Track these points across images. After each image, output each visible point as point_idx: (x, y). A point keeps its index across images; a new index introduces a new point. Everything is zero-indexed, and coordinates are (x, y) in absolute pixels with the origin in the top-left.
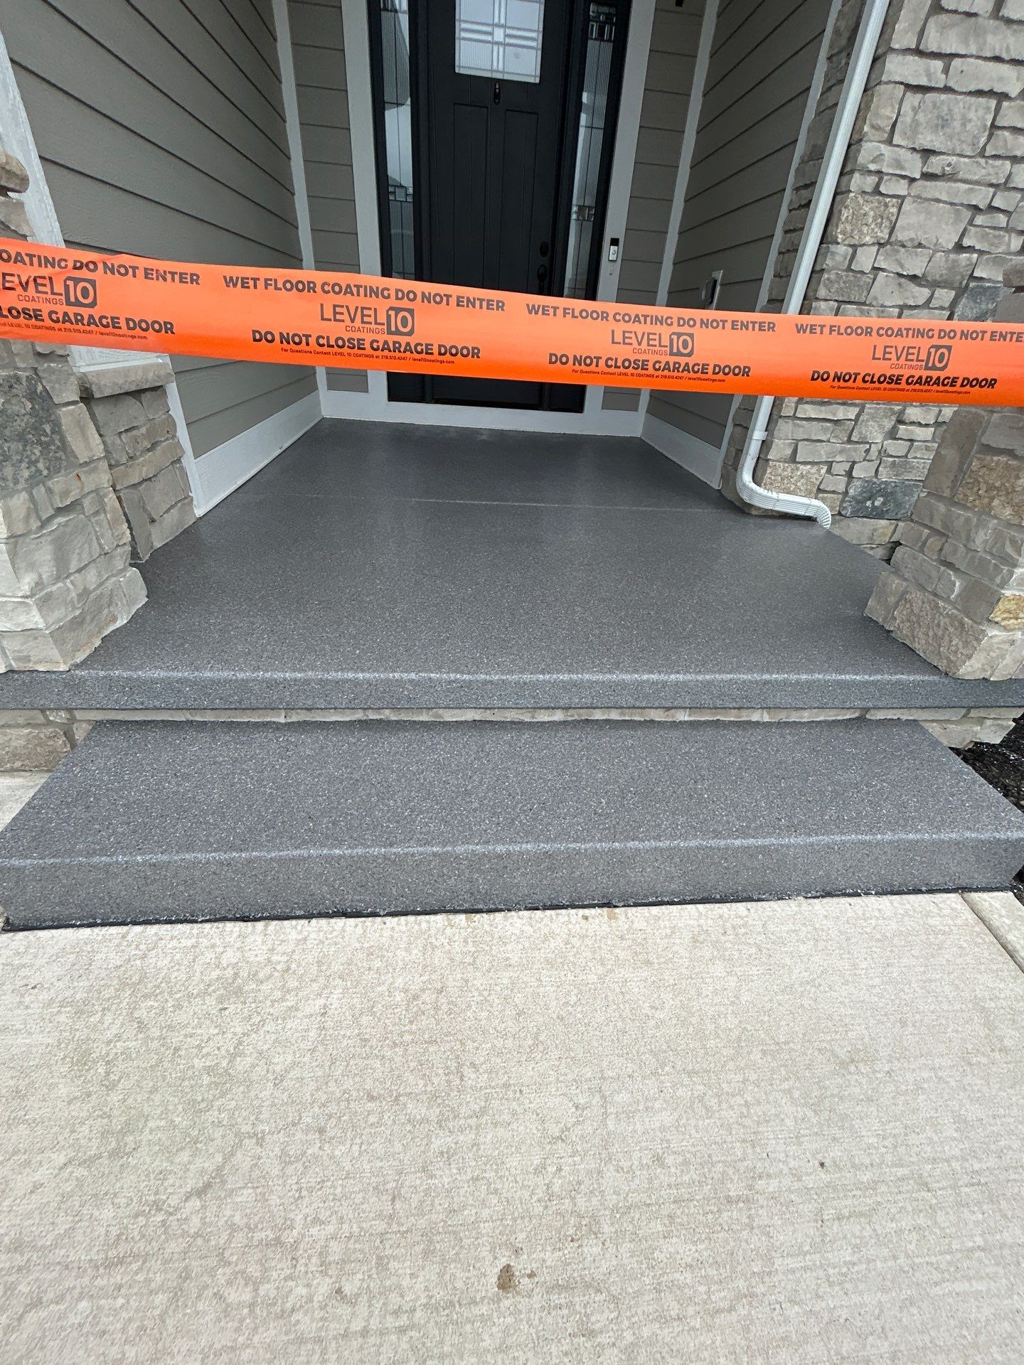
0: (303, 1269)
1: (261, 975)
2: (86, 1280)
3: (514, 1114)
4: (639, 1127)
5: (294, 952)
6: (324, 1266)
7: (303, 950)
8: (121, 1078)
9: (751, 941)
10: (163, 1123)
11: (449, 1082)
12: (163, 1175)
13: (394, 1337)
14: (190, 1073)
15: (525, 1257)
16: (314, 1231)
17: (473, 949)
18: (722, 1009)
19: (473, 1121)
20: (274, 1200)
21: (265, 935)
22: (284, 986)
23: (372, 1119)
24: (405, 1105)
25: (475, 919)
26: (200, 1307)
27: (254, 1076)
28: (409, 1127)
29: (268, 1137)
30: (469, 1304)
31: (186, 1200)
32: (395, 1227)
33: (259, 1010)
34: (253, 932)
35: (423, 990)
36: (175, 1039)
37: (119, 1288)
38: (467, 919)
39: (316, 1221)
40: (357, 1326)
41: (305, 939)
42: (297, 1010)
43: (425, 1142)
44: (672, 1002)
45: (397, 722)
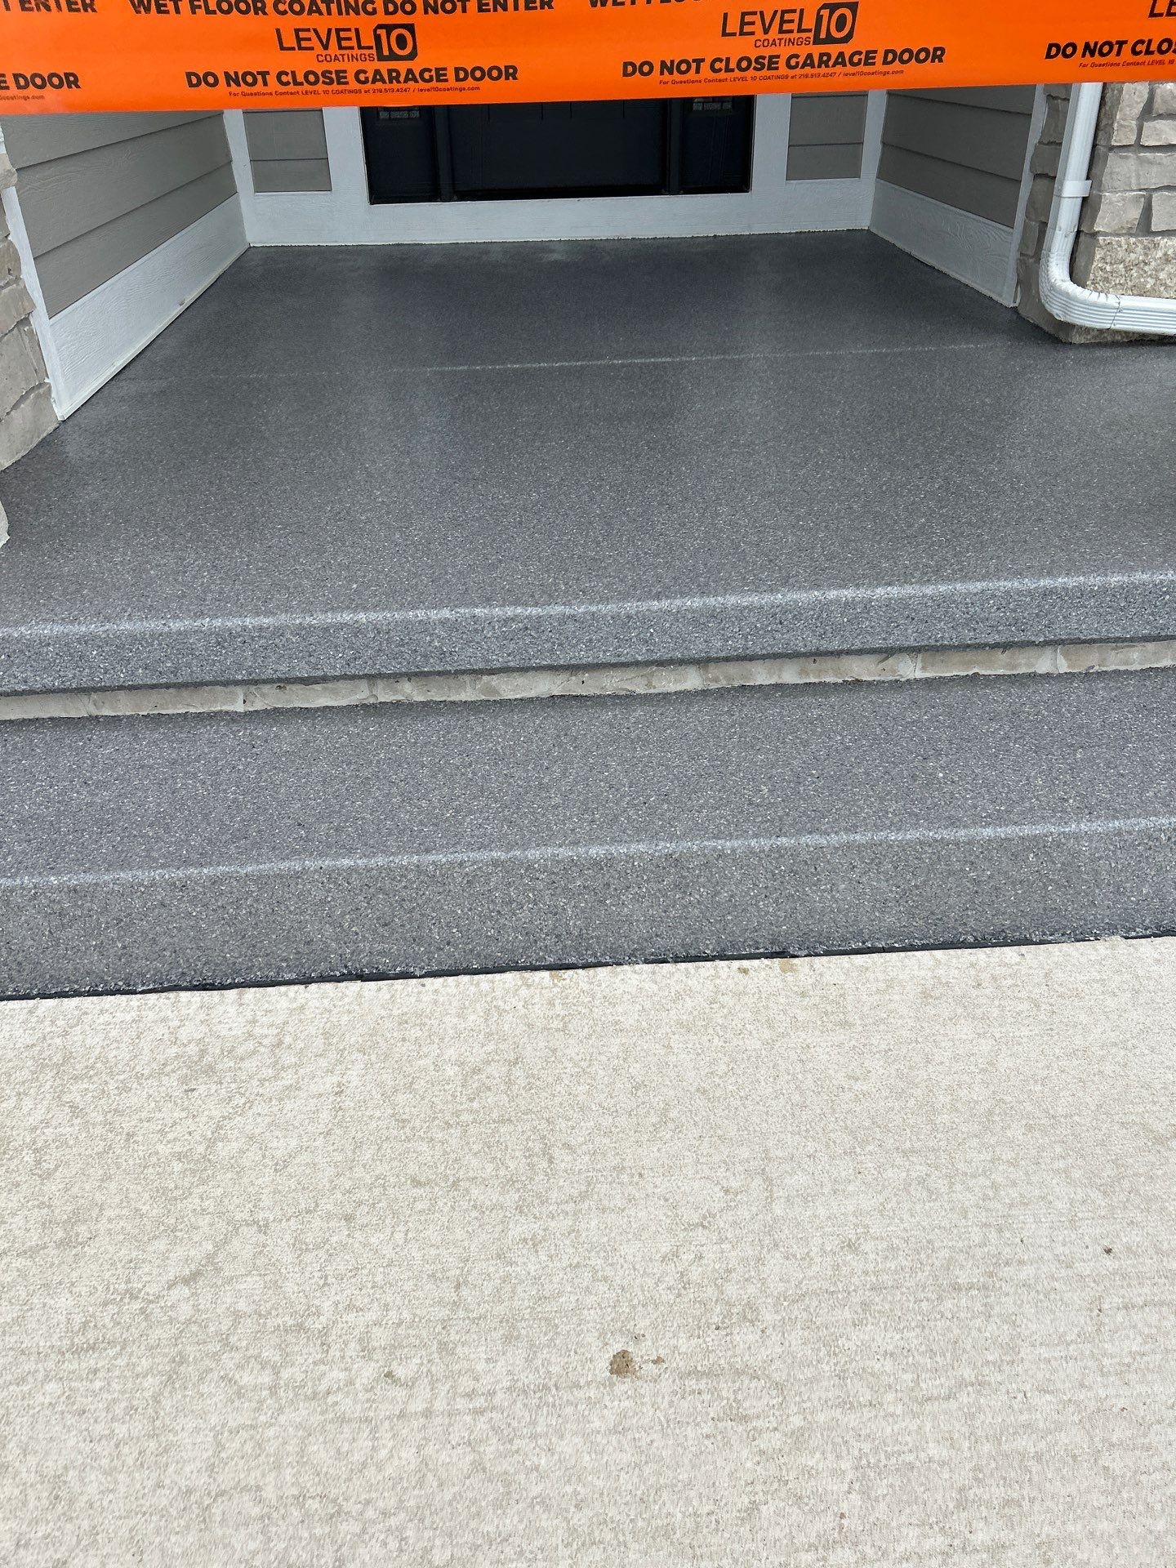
0: (338, 1354)
1: (240, 1051)
2: (51, 1364)
3: (631, 1199)
4: (822, 1212)
5: (286, 1023)
6: (367, 1352)
7: (300, 1020)
8: (57, 1167)
9: (1023, 995)
10: (125, 1212)
11: (531, 1166)
12: (134, 1264)
13: (468, 1418)
14: (154, 1159)
15: (649, 1343)
16: (350, 1317)
17: (562, 1013)
18: (966, 1078)
19: (570, 1207)
20: (290, 1287)
21: (241, 1005)
22: (276, 1062)
23: (419, 1206)
24: (467, 1190)
25: (565, 976)
26: (204, 1388)
27: (245, 1162)
28: (474, 1214)
29: (273, 1226)
30: (571, 1388)
31: (169, 1288)
32: (461, 1314)
33: (241, 1090)
34: (222, 1002)
35: (488, 1063)
36: (127, 1125)
37: (96, 1371)
38: (551, 976)
39: (350, 1307)
40: (418, 1406)
41: (302, 1008)
42: (299, 1089)
43: (499, 1228)
44: (881, 1071)
45: (425, 704)
